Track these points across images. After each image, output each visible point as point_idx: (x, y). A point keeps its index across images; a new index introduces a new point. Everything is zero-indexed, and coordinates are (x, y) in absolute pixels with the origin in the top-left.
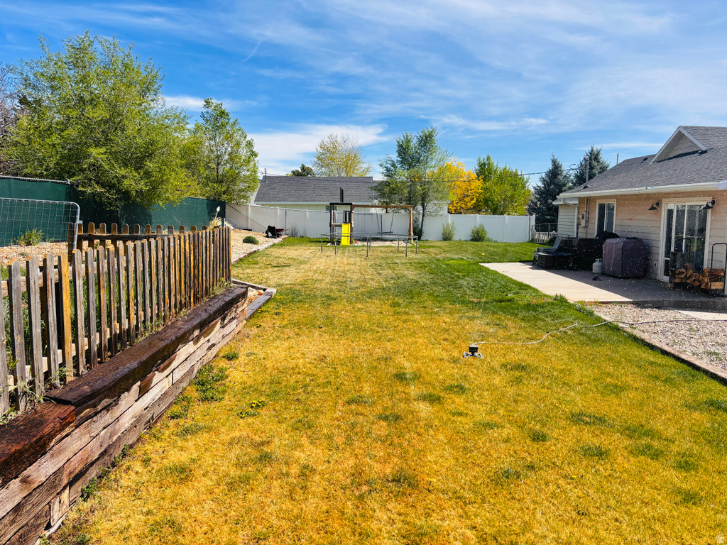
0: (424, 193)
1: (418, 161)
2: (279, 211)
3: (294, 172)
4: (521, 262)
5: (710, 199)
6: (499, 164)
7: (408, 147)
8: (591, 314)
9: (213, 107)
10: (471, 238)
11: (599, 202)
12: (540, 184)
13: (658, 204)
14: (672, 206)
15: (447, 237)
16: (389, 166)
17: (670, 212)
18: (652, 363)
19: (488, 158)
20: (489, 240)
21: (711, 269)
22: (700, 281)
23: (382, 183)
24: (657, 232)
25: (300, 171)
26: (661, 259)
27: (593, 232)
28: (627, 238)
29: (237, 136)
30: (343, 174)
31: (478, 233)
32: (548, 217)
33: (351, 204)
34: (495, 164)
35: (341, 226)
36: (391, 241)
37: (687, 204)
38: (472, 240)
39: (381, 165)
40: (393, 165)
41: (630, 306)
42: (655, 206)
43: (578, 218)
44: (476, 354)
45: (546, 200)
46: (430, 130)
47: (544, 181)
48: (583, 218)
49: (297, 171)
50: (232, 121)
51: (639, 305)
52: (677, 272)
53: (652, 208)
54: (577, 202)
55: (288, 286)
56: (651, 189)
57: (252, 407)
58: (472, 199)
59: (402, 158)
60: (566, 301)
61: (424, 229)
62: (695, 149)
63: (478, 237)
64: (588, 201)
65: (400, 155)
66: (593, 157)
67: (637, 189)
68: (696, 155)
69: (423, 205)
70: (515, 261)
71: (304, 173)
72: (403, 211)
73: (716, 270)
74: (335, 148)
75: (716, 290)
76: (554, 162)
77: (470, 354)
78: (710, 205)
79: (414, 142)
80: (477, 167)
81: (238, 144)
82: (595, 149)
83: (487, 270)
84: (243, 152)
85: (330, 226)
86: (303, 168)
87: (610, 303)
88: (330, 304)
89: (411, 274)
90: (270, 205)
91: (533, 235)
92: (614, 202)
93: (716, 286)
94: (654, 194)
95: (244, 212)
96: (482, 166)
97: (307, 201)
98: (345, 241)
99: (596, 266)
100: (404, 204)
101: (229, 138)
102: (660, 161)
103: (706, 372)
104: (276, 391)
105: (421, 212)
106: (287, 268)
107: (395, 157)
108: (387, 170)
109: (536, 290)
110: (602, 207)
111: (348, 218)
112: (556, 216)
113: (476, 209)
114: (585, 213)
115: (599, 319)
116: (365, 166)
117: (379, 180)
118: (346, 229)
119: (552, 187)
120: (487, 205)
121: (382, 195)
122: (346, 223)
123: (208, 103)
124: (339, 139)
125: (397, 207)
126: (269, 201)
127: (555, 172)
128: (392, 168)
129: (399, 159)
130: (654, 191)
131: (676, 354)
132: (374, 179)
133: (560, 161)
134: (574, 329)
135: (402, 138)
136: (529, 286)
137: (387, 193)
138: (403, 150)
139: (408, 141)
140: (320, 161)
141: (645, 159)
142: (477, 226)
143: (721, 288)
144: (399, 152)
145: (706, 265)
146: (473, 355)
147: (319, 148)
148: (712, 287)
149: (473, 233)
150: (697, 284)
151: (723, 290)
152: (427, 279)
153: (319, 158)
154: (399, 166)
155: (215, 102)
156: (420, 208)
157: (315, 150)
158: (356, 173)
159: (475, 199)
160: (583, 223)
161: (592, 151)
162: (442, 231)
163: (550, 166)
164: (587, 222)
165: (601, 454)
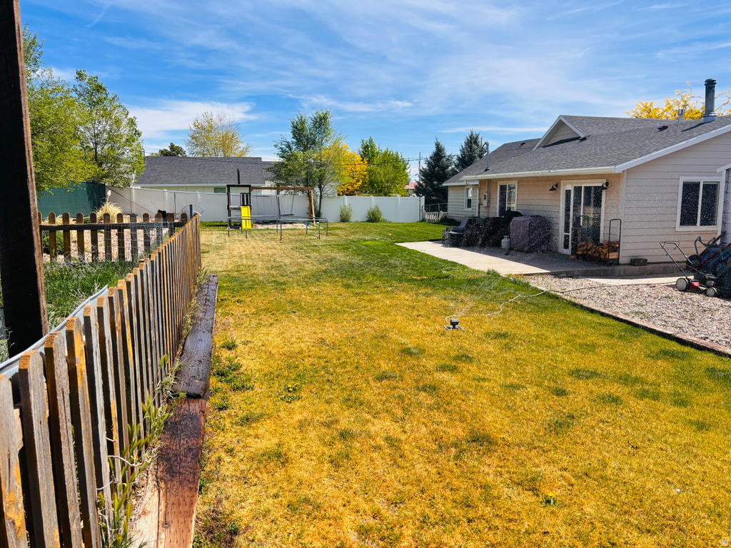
0: (321, 175)
1: (314, 143)
2: (167, 193)
3: (162, 152)
4: (430, 241)
5: (605, 181)
6: (381, 147)
7: (303, 129)
8: (527, 285)
9: (87, 80)
10: (367, 219)
11: (500, 183)
12: (425, 166)
13: (557, 186)
14: (570, 187)
15: (344, 219)
16: (284, 146)
17: (568, 193)
18: (600, 324)
19: (371, 141)
20: (385, 221)
21: (609, 242)
22: (599, 253)
23: (277, 165)
24: (557, 209)
25: (169, 149)
26: (560, 234)
27: (495, 212)
28: (532, 216)
29: (117, 113)
30: (221, 155)
31: (373, 214)
32: (434, 198)
33: (249, 186)
34: (377, 147)
35: (240, 209)
36: (291, 223)
37: (583, 186)
38: (368, 221)
39: (275, 146)
40: (288, 146)
41: (549, 277)
42: (555, 187)
43: (480, 199)
44: (456, 326)
45: (432, 182)
46: (325, 112)
47: (429, 164)
48: (485, 198)
49: (165, 150)
50: (110, 97)
51: (557, 275)
52: (579, 245)
53: (552, 189)
54: (477, 183)
55: (224, 273)
56: (553, 172)
57: (289, 391)
58: (358, 181)
59: (297, 139)
60: (499, 276)
61: (322, 211)
62: (575, 136)
63: (373, 218)
64: (489, 182)
65: (295, 137)
66: (473, 141)
67: (540, 172)
68: (578, 141)
69: (320, 187)
70: (425, 241)
71: (174, 152)
72: (300, 193)
73: (614, 243)
74: (211, 127)
75: (612, 259)
76: (438, 145)
77: (451, 326)
78: (605, 186)
79: (309, 124)
80: (361, 150)
81: (118, 122)
82: (474, 133)
83: (405, 249)
84: (125, 131)
85: (228, 208)
86: (172, 147)
87: (533, 274)
88: (284, 289)
89: (340, 256)
90: (151, 188)
91: (423, 216)
92: (515, 183)
93: (613, 256)
94: (554, 176)
95: (127, 196)
96: (366, 148)
97: (193, 183)
98: (246, 225)
99: (505, 242)
100: (302, 186)
101: (107, 115)
102: (545, 147)
103: (645, 328)
104: (300, 375)
105: (319, 193)
106: (206, 254)
107: (289, 137)
108: (283, 152)
109: (464, 267)
110: (503, 188)
111: (246, 201)
112: (446, 197)
113: (362, 190)
114: (486, 194)
115: (535, 290)
116: (242, 145)
117: (274, 161)
118: (245, 211)
119: (437, 168)
120: (374, 186)
121: (279, 176)
122: (243, 205)
123: (80, 76)
124: (214, 118)
125: (294, 189)
126: (150, 183)
127: (439, 154)
128: (287, 149)
129: (295, 140)
130: (554, 174)
131: (614, 315)
132: (263, 160)
133: (443, 144)
134: (520, 299)
135: (297, 120)
136: (456, 263)
137: (283, 174)
138: (298, 131)
139: (303, 123)
140: (194, 141)
141: (523, 144)
142: (373, 207)
143: (616, 257)
144: (294, 133)
145: (602, 238)
146: (454, 328)
147: (192, 126)
148: (610, 258)
149: (369, 214)
150: (597, 255)
151: (618, 259)
152: (359, 260)
153: (193, 138)
154: (294, 147)
155: (89, 74)
156: (317, 189)
157: (188, 128)
158: (235, 153)
159: (361, 181)
160: (485, 203)
161: (472, 135)
162: (339, 213)
163: (434, 149)
164: (489, 202)
165: (615, 400)
